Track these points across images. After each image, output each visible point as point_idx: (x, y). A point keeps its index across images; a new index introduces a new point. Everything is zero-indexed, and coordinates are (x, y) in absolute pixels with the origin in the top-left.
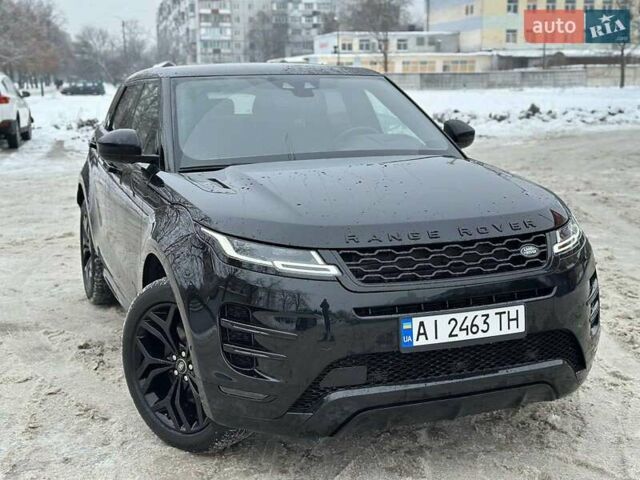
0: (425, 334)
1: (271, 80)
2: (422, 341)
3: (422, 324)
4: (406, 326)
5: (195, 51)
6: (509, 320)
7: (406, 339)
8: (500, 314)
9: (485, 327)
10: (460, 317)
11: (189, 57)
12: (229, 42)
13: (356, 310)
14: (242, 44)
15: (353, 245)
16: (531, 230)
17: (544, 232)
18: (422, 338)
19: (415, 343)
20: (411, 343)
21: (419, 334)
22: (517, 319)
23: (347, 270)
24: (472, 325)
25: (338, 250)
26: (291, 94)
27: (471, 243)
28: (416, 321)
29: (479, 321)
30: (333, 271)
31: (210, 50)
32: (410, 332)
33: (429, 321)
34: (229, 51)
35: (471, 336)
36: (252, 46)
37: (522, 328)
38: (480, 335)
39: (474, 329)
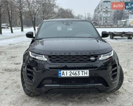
0: (64, 74)
1: (62, 22)
2: (63, 76)
3: (63, 72)
4: (60, 72)
5: (101, 19)
6: (85, 73)
7: (60, 75)
8: (83, 72)
9: (79, 74)
10: (72, 71)
11: (100, 20)
12: (109, 17)
13: (49, 68)
14: (112, 17)
15: (51, 54)
16: (94, 54)
17: (98, 55)
18: (63, 75)
19: (62, 76)
20: (61, 76)
21: (63, 74)
22: (87, 73)
23: (49, 59)
24: (75, 74)
25: (48, 55)
26: (65, 25)
27: (78, 56)
28: (62, 71)
29: (77, 73)
30: (46, 59)
31: (105, 19)
32: (61, 73)
33: (65, 71)
34: (109, 19)
35: (75, 76)
36: (115, 18)
37: (88, 75)
38: (77, 76)
39: (76, 74)
